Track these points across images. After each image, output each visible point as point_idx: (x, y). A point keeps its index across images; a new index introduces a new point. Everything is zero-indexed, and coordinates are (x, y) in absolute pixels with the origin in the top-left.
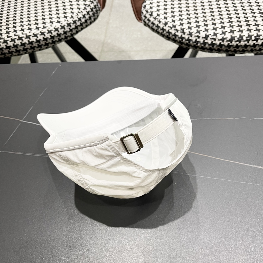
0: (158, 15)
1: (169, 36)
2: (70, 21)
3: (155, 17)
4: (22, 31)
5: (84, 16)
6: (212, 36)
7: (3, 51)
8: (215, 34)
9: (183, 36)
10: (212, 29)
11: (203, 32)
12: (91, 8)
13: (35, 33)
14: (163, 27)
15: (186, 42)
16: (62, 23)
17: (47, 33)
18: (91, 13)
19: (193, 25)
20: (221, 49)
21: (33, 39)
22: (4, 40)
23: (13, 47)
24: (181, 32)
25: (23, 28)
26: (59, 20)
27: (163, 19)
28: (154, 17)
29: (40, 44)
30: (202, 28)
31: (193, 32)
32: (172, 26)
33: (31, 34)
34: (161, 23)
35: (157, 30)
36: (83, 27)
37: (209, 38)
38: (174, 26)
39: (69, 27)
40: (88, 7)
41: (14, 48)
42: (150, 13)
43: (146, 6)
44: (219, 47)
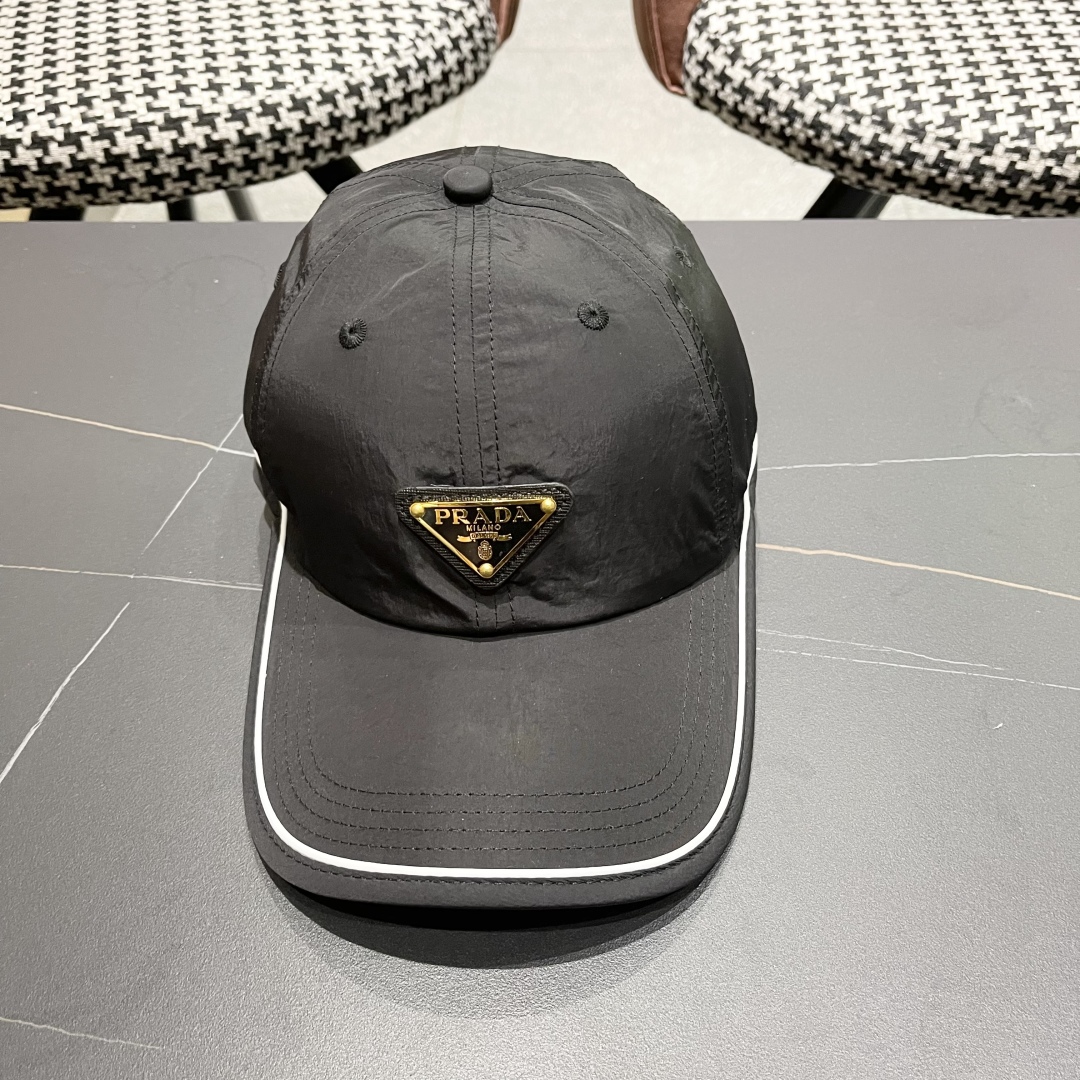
0: (767, 56)
1: (815, 142)
2: (386, 66)
3: (755, 64)
4: (182, 95)
5: (440, 55)
6: (1013, 139)
7: (89, 173)
8: (1026, 133)
9: (884, 139)
10: (1012, 111)
11: (975, 121)
12: (468, 25)
13: (237, 107)
14: (792, 102)
15: (896, 165)
16: (351, 74)
17: (290, 110)
18: (466, 47)
19: (929, 94)
20: (1045, 195)
21: (227, 131)
22: (101, 128)
23: (136, 161)
24: (874, 122)
25: (185, 82)
26: (340, 61)
27: (789, 72)
28: (749, 63)
29: (254, 156)
30: (968, 108)
31: (930, 122)
32: (832, 99)
33: (222, 108)
34: (784, 87)
35: (758, 117)
36: (430, 102)
37: (999, 149)
38: (844, 100)
39: (379, 93)
40: (456, 18)
41: (138, 166)
42: (731, 50)
43: (711, 20)
44: (1040, 188)
